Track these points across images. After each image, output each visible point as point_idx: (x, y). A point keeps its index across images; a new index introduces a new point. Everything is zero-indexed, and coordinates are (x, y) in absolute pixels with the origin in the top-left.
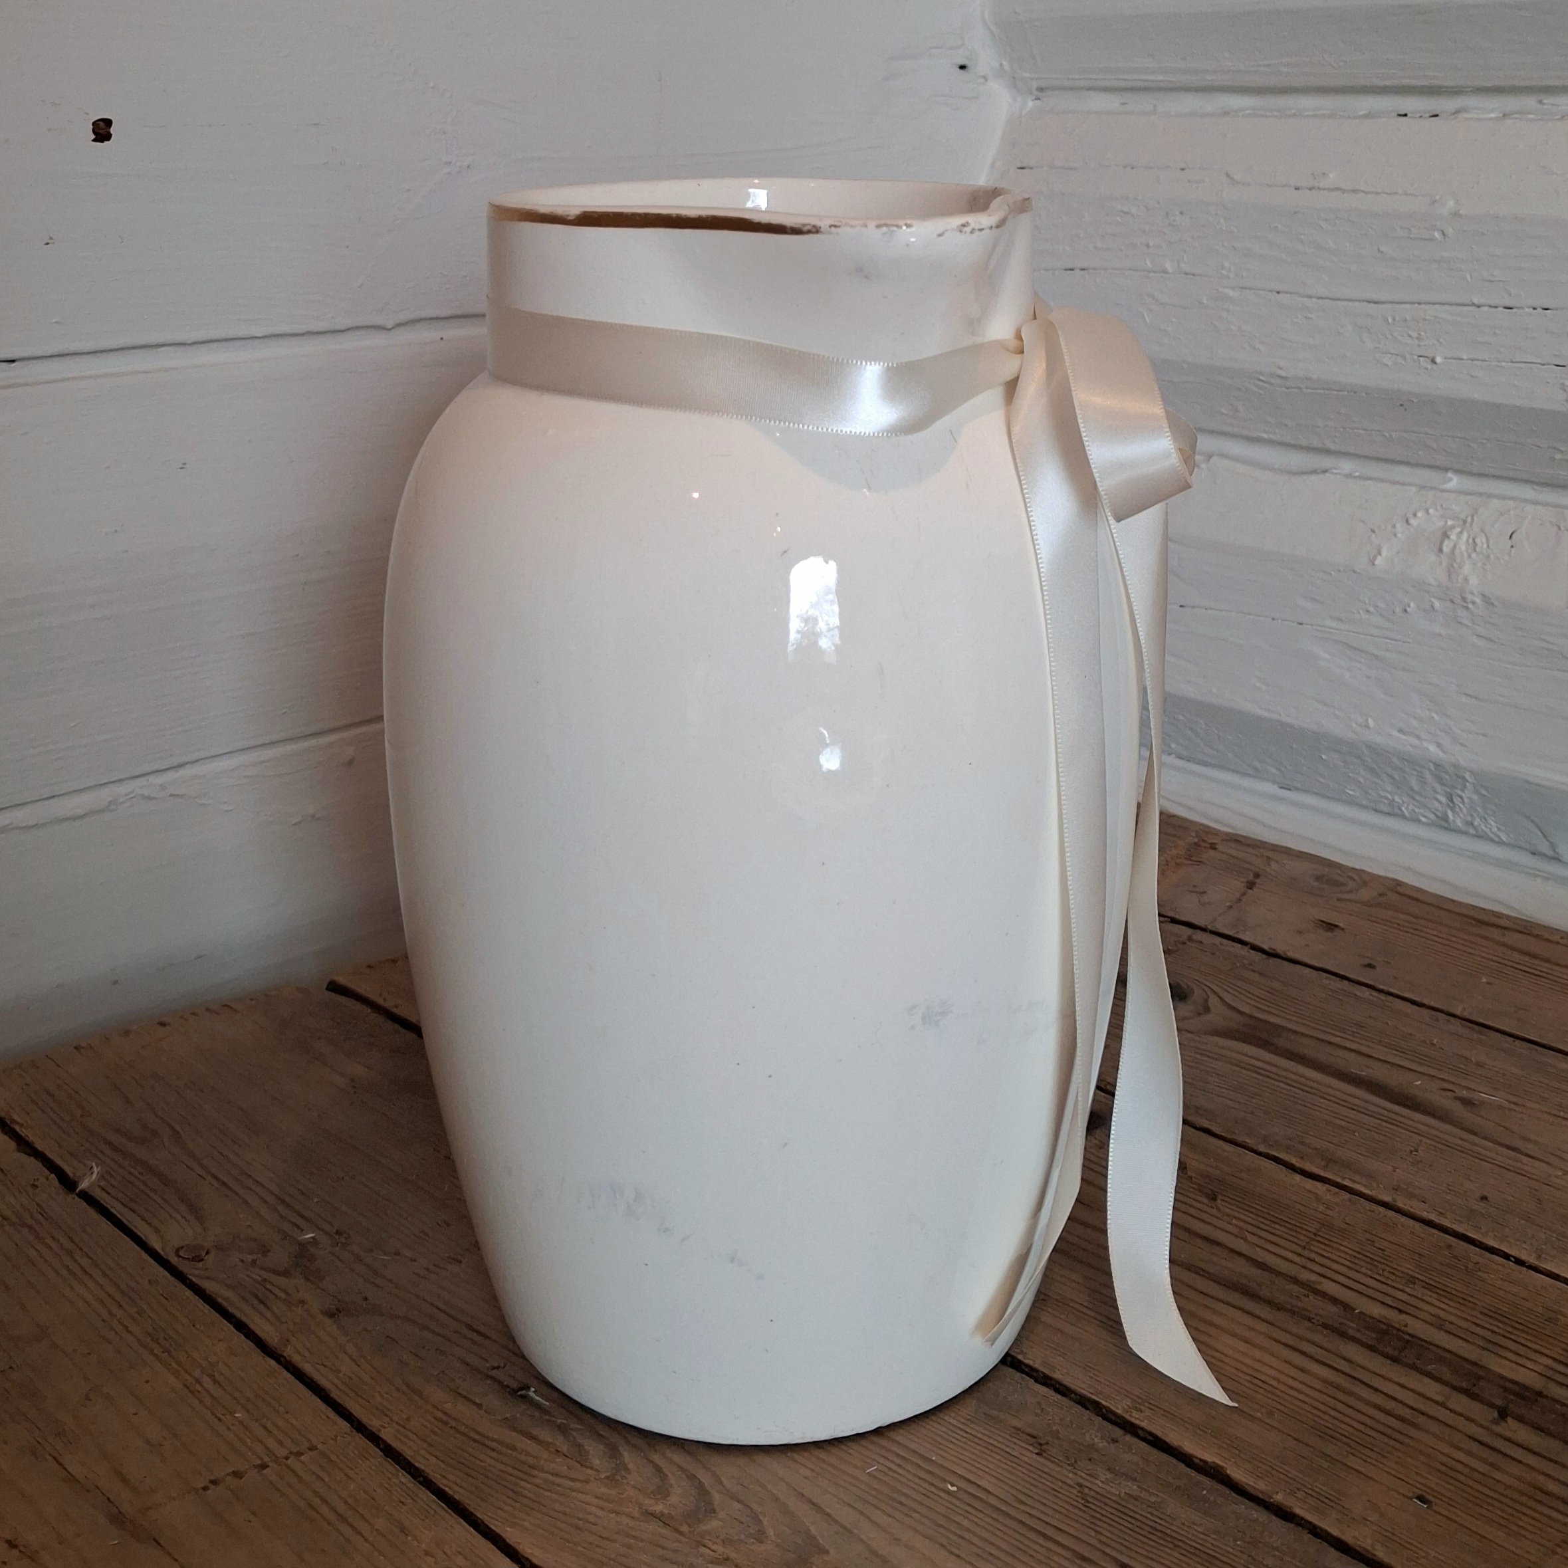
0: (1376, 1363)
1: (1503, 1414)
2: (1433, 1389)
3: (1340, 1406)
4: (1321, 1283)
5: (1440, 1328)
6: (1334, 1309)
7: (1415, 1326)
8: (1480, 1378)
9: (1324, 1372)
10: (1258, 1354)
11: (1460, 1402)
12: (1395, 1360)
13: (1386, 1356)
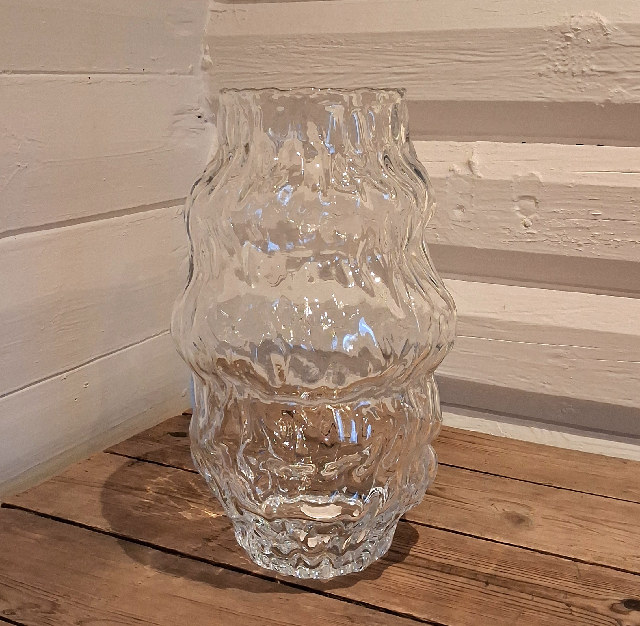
0: (443, 575)
1: (487, 583)
2: (464, 580)
3: (439, 590)
4: (417, 554)
5: (459, 561)
6: (425, 562)
7: (451, 562)
8: (477, 574)
9: (430, 581)
10: (407, 579)
11: (473, 582)
12: (449, 574)
13: (446, 573)
